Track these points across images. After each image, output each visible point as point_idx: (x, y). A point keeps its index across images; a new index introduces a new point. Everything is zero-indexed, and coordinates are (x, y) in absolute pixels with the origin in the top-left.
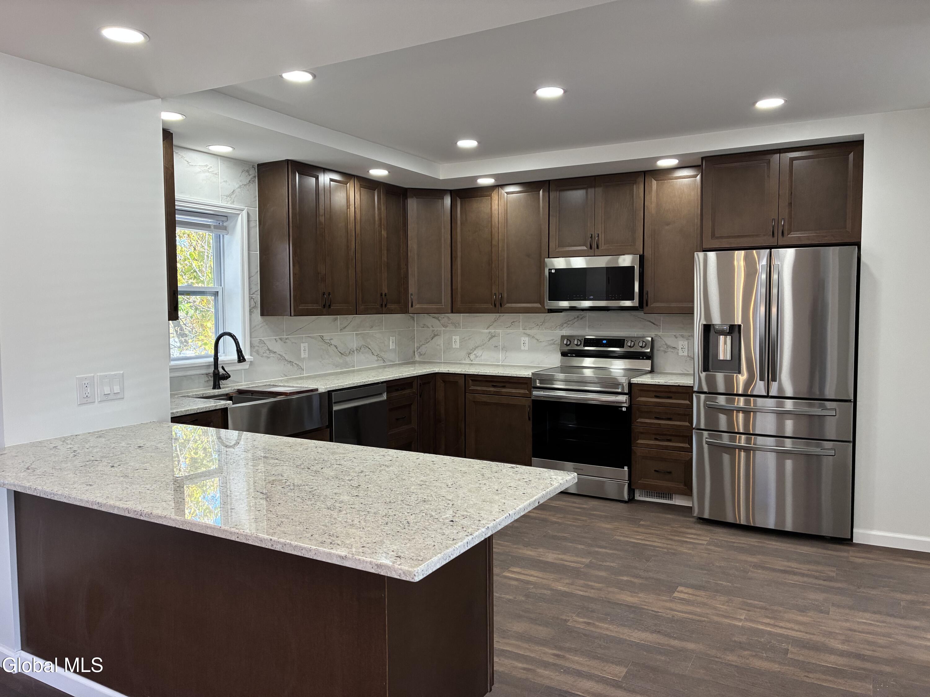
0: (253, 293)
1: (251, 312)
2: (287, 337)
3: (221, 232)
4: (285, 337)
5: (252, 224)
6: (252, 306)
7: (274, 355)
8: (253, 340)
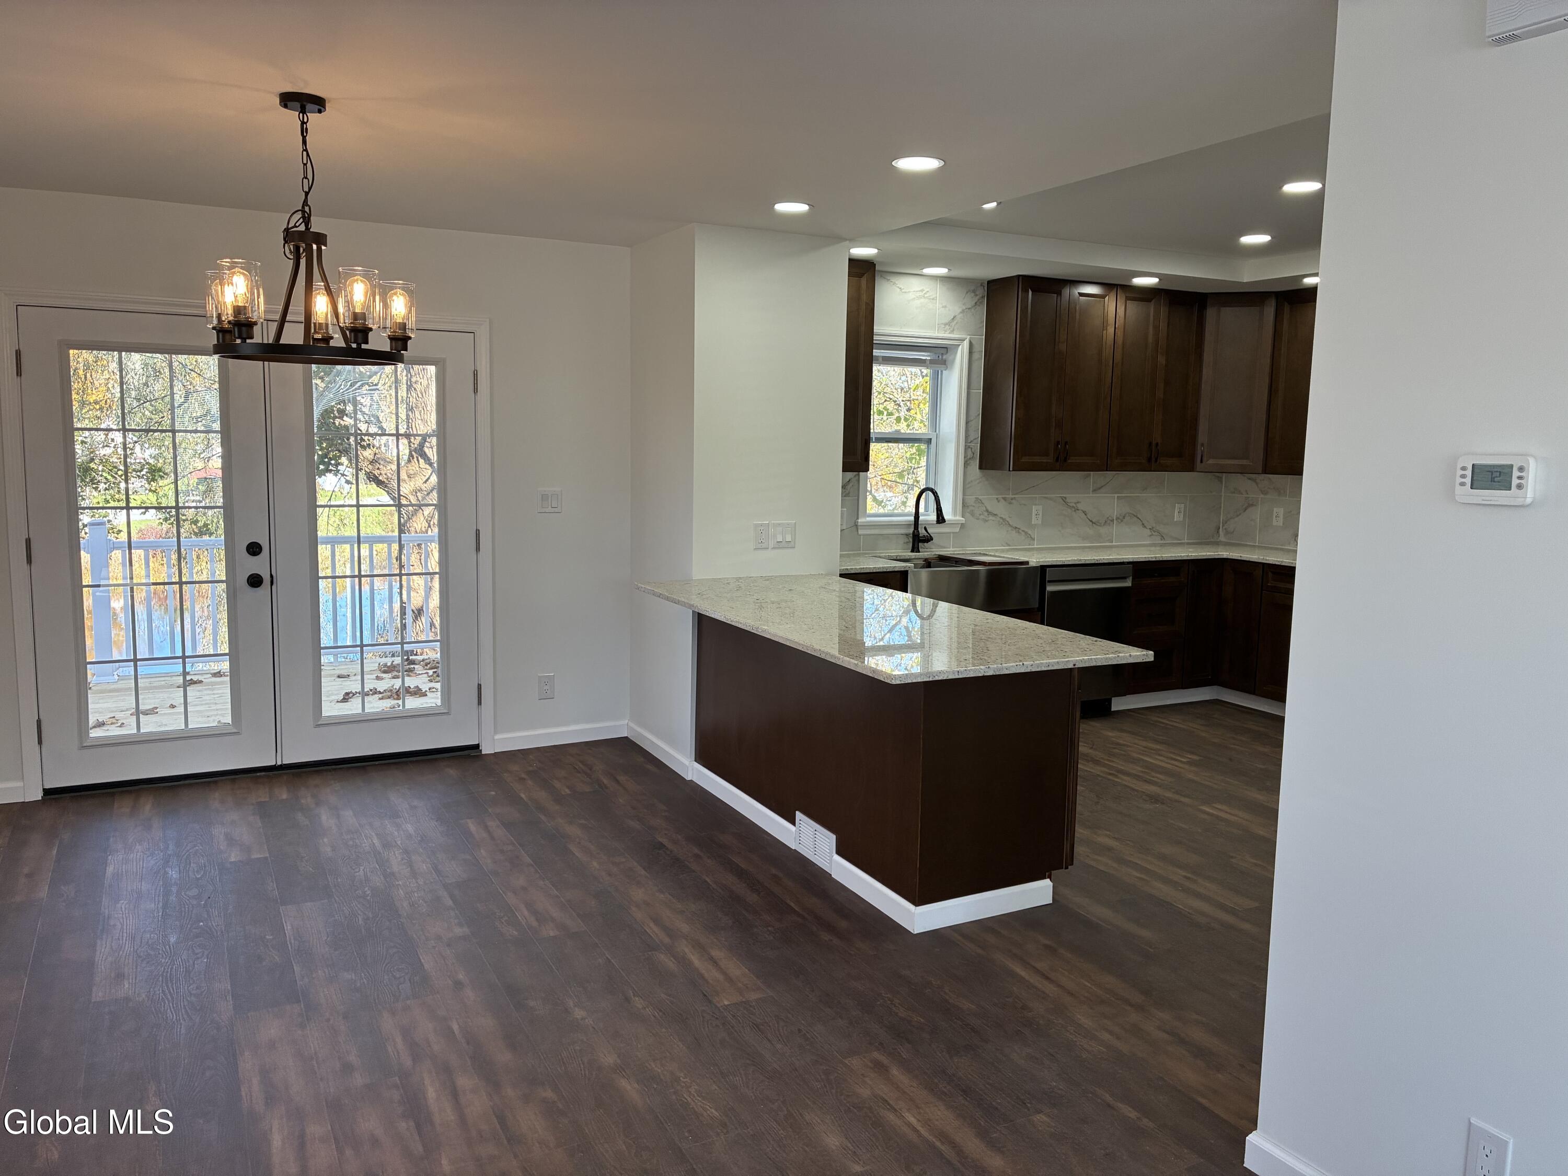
0: (971, 442)
1: (966, 464)
3: (939, 368)
4: (1011, 496)
5: (976, 356)
6: (969, 457)
7: (993, 518)
8: (969, 499)
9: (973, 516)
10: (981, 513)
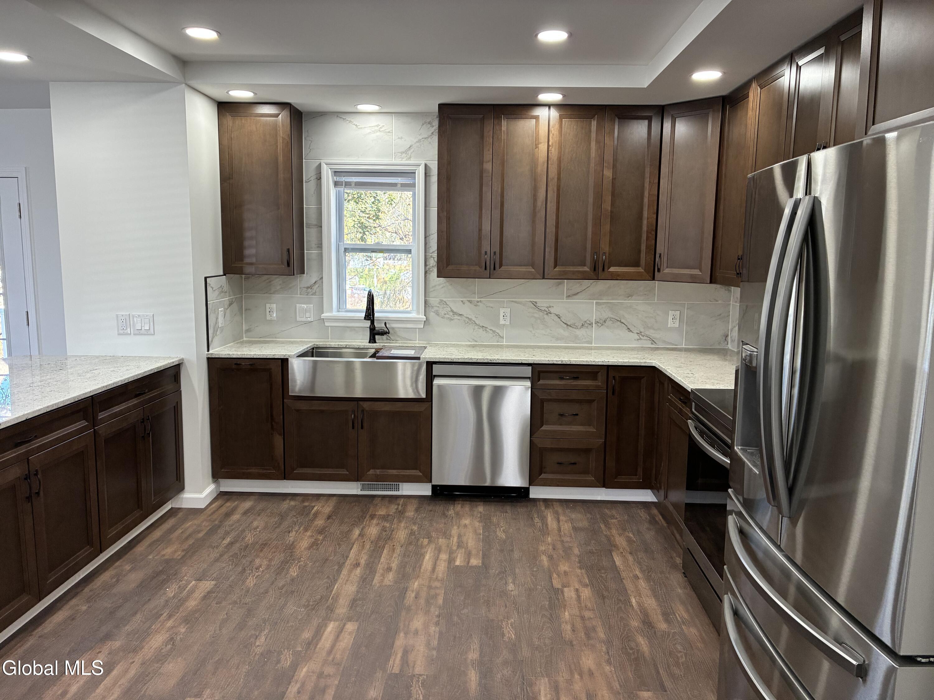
1: (425, 272)
2: (479, 300)
4: (476, 299)
5: (434, 179)
6: (431, 265)
7: (459, 318)
8: (433, 301)
9: (438, 315)
10: (446, 313)
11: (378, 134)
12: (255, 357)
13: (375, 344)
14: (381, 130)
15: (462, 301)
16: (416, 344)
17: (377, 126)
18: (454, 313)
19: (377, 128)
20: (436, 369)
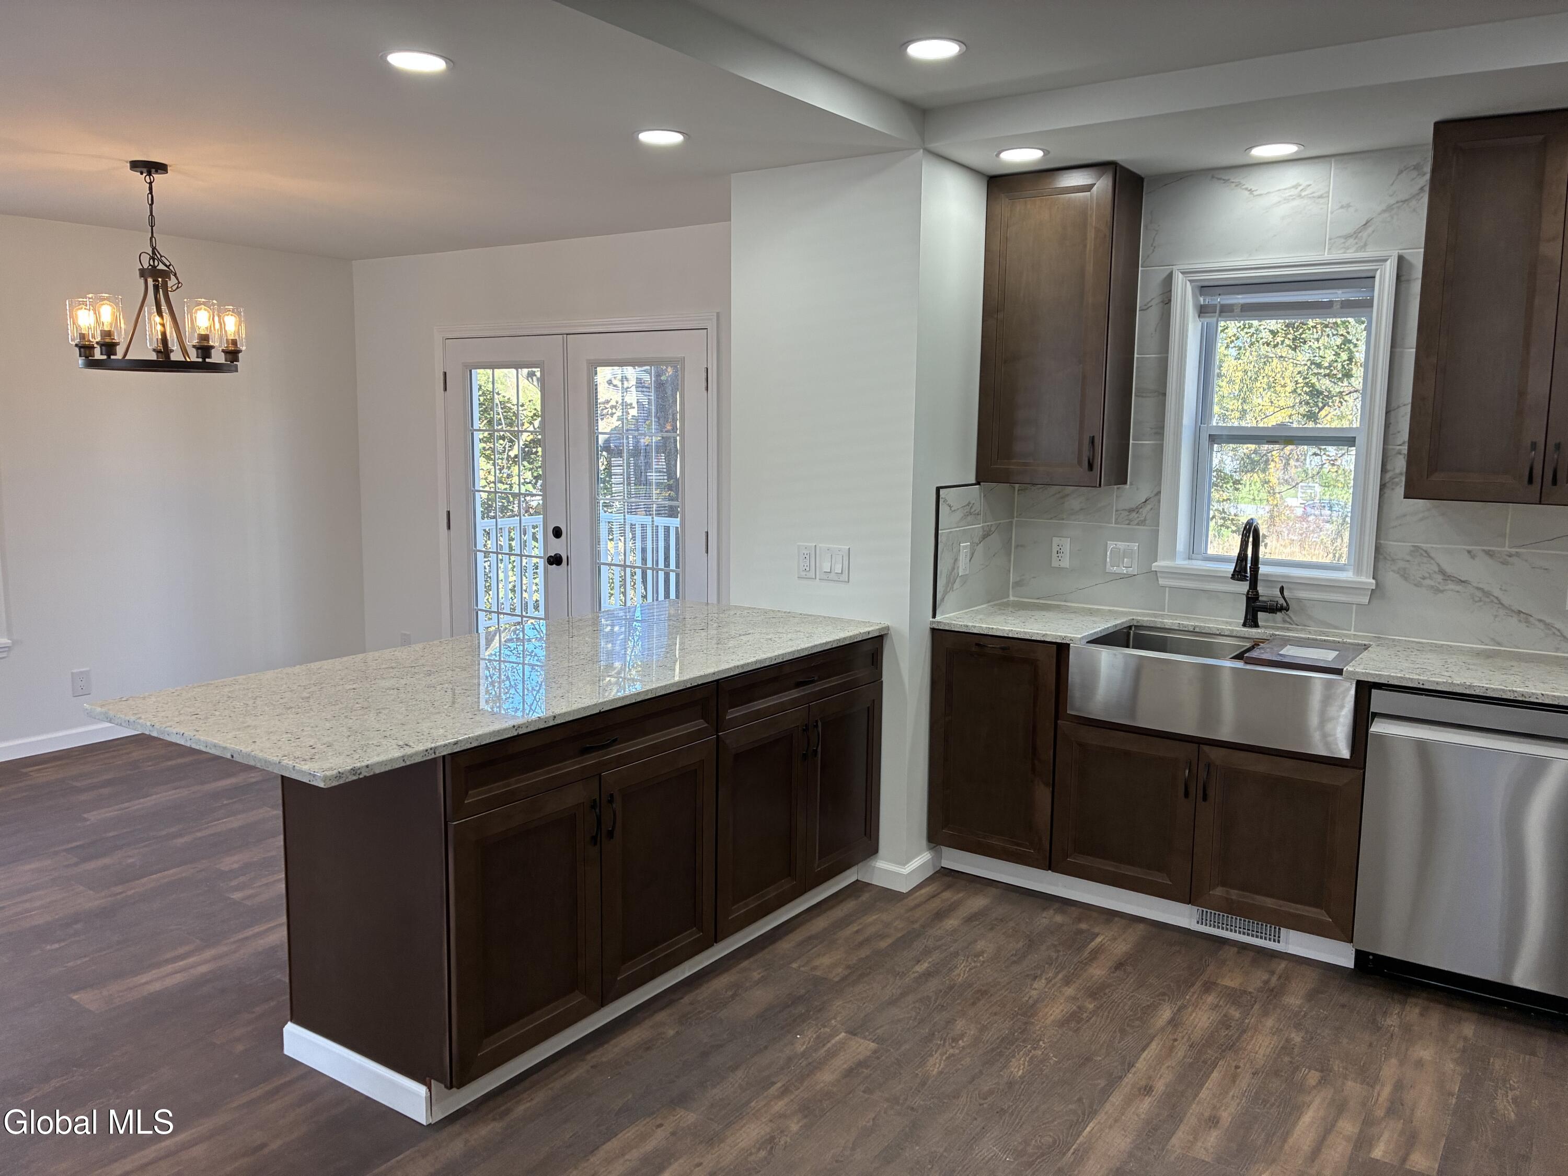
1: (1389, 484)
2: (1514, 550)
4: (1506, 549)
6: (1397, 471)
7: (1458, 588)
8: (1393, 546)
9: (1406, 579)
10: (1427, 575)
11: (1295, 203)
12: (1010, 635)
13: (1254, 630)
14: (1303, 194)
15: (1469, 552)
16: (1348, 636)
17: (1296, 187)
18: (1447, 577)
19: (1294, 192)
20: (1379, 700)
